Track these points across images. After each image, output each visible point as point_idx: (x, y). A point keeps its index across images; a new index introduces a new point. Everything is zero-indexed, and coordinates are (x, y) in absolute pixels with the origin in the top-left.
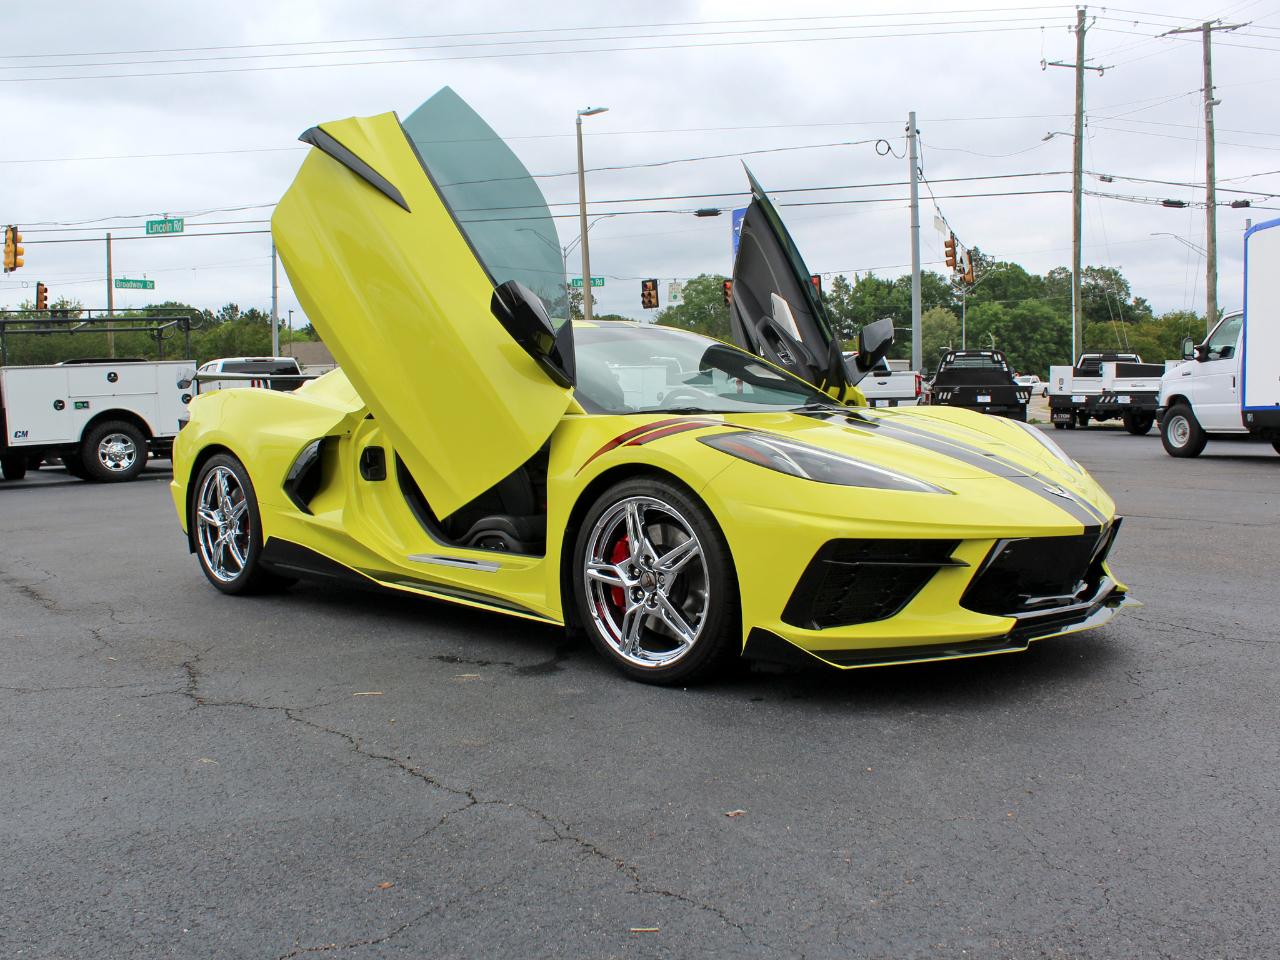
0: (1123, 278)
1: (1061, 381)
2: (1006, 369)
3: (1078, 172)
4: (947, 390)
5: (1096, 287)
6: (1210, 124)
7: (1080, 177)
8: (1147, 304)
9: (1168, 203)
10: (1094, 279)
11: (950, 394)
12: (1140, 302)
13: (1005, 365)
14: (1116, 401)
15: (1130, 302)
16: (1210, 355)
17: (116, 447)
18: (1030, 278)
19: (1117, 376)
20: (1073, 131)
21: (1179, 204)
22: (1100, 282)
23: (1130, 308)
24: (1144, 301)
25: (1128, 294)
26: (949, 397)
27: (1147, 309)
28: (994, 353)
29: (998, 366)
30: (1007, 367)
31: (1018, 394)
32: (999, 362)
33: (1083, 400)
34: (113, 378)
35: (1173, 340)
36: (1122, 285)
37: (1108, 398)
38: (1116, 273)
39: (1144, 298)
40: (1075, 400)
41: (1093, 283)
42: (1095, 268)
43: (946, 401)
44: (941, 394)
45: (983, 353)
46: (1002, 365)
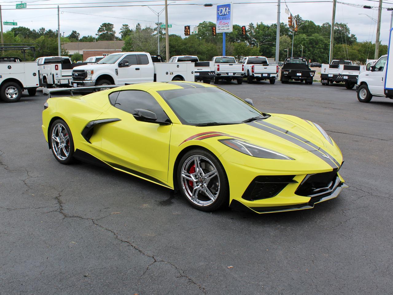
0: (348, 27)
1: (325, 69)
2: (307, 64)
4: (287, 71)
5: (338, 30)
8: (355, 36)
9: (365, 7)
10: (338, 27)
11: (288, 72)
12: (353, 36)
13: (306, 63)
14: (343, 78)
15: (350, 36)
16: (375, 69)
17: (11, 91)
18: (316, 26)
19: (344, 69)
21: (369, 7)
22: (340, 28)
23: (350, 38)
24: (354, 36)
25: (349, 33)
27: (355, 38)
28: (303, 58)
29: (304, 63)
30: (307, 63)
31: (310, 73)
32: (305, 61)
33: (332, 76)
34: (9, 67)
35: (363, 51)
36: (347, 30)
37: (340, 77)
38: (345, 25)
39: (354, 34)
40: (329, 76)
41: (338, 29)
42: (339, 23)
43: (286, 74)
44: (285, 72)
45: (299, 58)
46: (305, 62)
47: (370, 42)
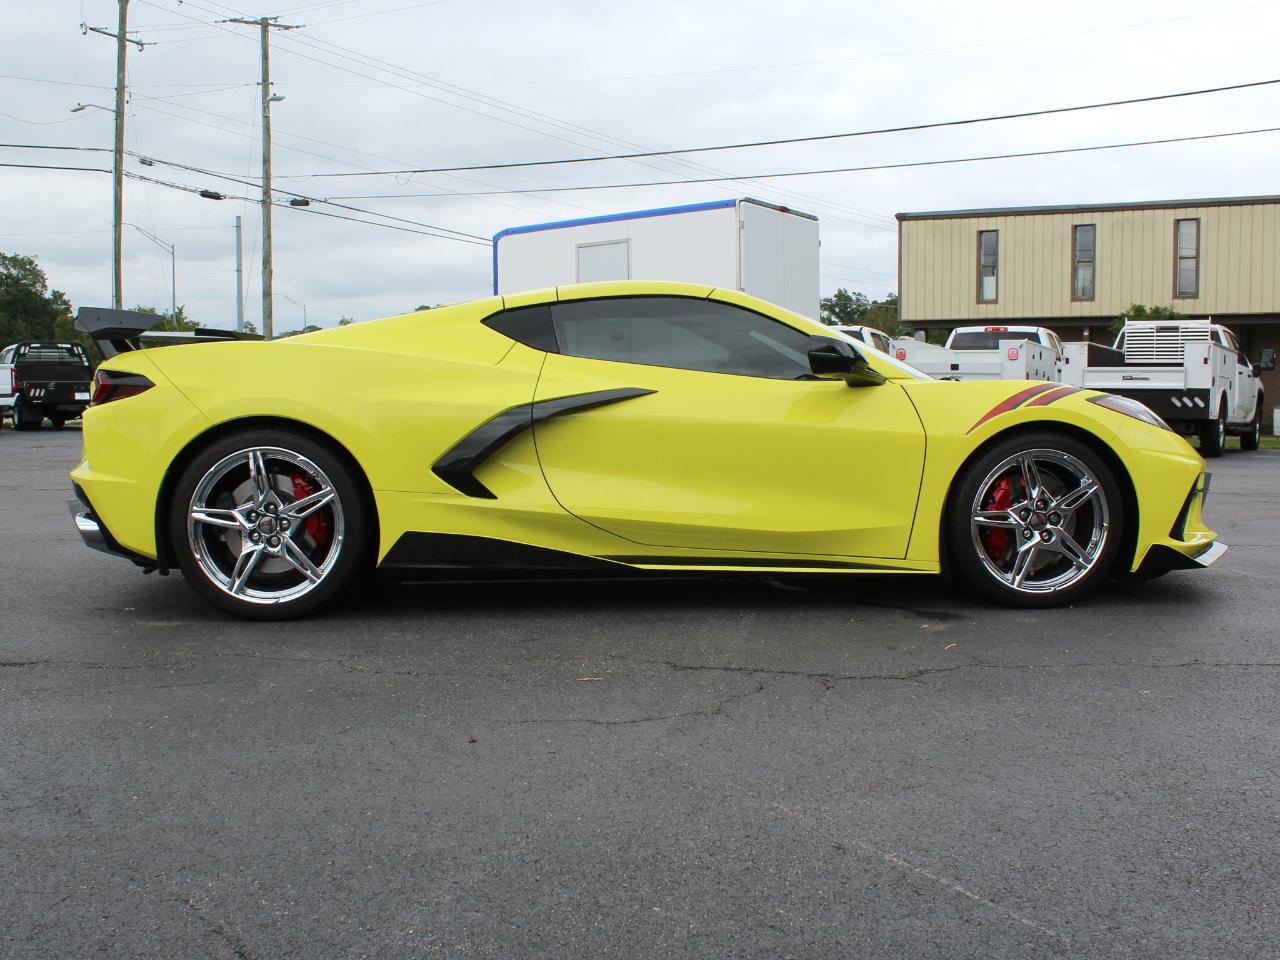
0: (38, 268)
2: (86, 364)
3: (119, 151)
4: (41, 387)
5: (9, 276)
6: (266, 118)
7: (121, 157)
8: (64, 297)
9: (205, 194)
10: (7, 268)
11: (43, 391)
12: (58, 296)
13: (85, 359)
15: (48, 295)
20: (113, 106)
21: (216, 197)
22: (14, 272)
23: (48, 301)
24: (62, 295)
25: (45, 287)
26: (42, 394)
27: (66, 303)
28: (73, 345)
29: (77, 359)
30: (88, 361)
32: (79, 355)
36: (38, 276)
38: (31, 263)
39: (61, 291)
41: (5, 272)
42: (9, 255)
43: (39, 398)
44: (33, 391)
45: (60, 345)
46: (81, 359)
47: (152, 310)
